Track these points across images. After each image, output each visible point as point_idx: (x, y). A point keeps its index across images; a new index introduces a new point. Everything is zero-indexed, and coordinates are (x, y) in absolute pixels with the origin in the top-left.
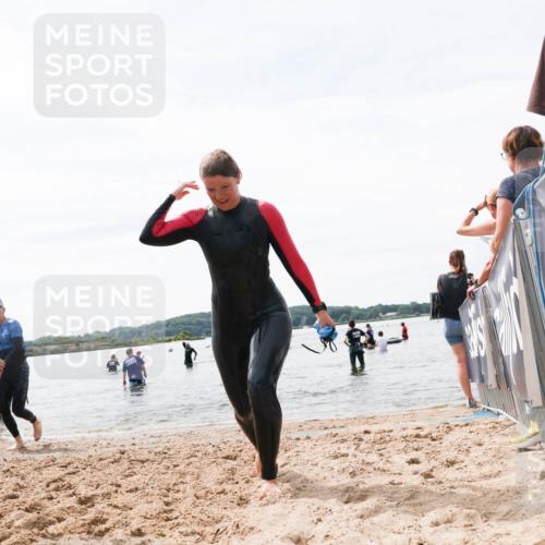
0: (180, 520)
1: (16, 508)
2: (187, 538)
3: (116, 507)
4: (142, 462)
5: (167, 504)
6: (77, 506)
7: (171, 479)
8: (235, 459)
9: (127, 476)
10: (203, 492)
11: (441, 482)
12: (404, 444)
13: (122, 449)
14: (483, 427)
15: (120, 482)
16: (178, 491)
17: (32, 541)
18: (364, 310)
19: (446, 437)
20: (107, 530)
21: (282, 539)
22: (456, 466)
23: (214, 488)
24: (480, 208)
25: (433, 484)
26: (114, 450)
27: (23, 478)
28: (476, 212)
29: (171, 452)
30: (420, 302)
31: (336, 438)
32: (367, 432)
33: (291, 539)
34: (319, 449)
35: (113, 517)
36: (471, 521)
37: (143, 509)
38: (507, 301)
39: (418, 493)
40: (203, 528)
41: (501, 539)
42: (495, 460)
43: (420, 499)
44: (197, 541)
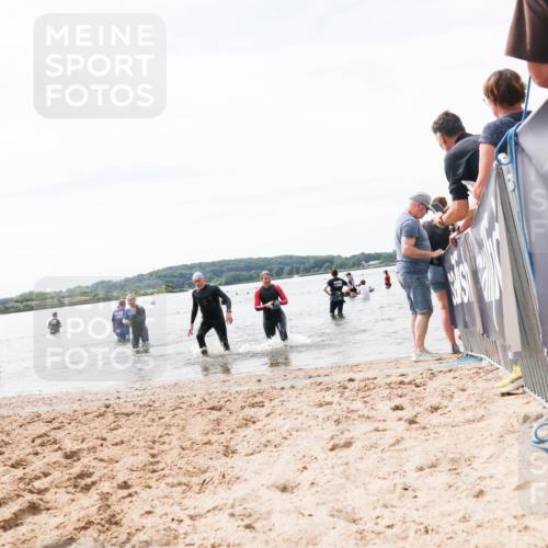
0: (166, 472)
1: (2, 464)
2: (173, 489)
3: (102, 460)
4: (128, 415)
5: (153, 456)
6: (64, 462)
7: (156, 430)
8: (220, 409)
9: (112, 430)
10: (188, 444)
12: (388, 391)
13: (107, 402)
14: (466, 372)
15: (105, 436)
16: (164, 443)
17: (19, 496)
18: (346, 258)
19: (429, 383)
20: (94, 483)
21: (268, 488)
22: (440, 412)
23: (200, 438)
25: (417, 429)
26: (99, 404)
27: (8, 435)
29: (157, 405)
31: (321, 387)
32: (351, 380)
33: (277, 487)
34: (304, 398)
35: (99, 470)
36: (455, 466)
37: (129, 462)
38: (490, 246)
39: (402, 438)
40: (189, 479)
41: (484, 483)
42: (478, 404)
43: (405, 444)
44: (184, 492)
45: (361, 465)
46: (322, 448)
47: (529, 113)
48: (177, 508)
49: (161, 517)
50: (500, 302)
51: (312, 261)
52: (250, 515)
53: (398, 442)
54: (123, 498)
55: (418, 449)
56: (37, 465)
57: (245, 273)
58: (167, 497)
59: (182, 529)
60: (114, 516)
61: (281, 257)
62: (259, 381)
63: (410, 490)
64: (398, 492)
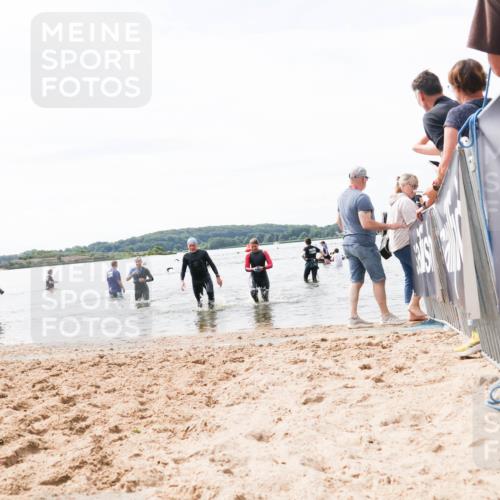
0: (154, 418)
1: (5, 406)
2: (160, 435)
3: (95, 406)
4: (120, 365)
5: (142, 404)
6: (61, 406)
7: (145, 380)
8: (204, 363)
9: (105, 378)
10: (175, 393)
11: (390, 386)
12: (358, 351)
13: (101, 353)
14: (429, 336)
15: (99, 384)
16: (152, 392)
17: (19, 435)
19: (395, 345)
20: (88, 427)
21: (246, 436)
22: (404, 372)
23: (186, 389)
25: (383, 388)
26: (94, 354)
27: (11, 379)
29: (146, 356)
31: (295, 345)
32: (323, 340)
33: (253, 436)
34: (280, 355)
35: (93, 415)
36: (417, 421)
37: (119, 408)
38: (452, 222)
39: (369, 395)
40: (174, 426)
41: (443, 438)
42: (439, 366)
43: (371, 401)
44: (169, 438)
45: (331, 419)
46: (296, 402)
47: (489, 100)
48: (162, 452)
49: (148, 460)
50: (461, 274)
51: (290, 230)
52: (229, 461)
53: (365, 398)
54: (114, 441)
55: (383, 406)
56: (37, 408)
57: (228, 239)
58: (153, 441)
59: (167, 471)
60: (105, 457)
61: (263, 225)
62: (240, 338)
63: (375, 443)
64: (364, 445)
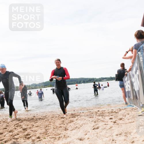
0: (50, 134)
1: (6, 131)
2: (51, 139)
3: (33, 131)
4: (39, 119)
5: (46, 130)
6: (23, 131)
7: (47, 123)
8: (64, 118)
9: (35, 123)
10: (56, 127)
12: (108, 114)
13: (34, 116)
14: (129, 109)
15: (34, 124)
16: (49, 127)
17: (11, 140)
18: (98, 79)
19: (119, 112)
20: (30, 137)
21: (76, 139)
22: (122, 120)
23: (58, 126)
24: (128, 51)
25: (116, 124)
26: (32, 116)
27: (8, 124)
28: (127, 52)
29: (47, 116)
30: (112, 77)
32: (98, 111)
33: (79, 139)
35: (32, 134)
36: (126, 134)
37: (40, 131)
38: (136, 76)
39: (112, 127)
40: (56, 136)
41: (134, 139)
42: (132, 118)
43: (113, 128)
44: (54, 140)
45: (101, 134)
46: (91, 129)
50: (139, 91)
51: (88, 79)
53: (111, 128)
54: (38, 141)
55: (116, 130)
56: (16, 132)
58: (50, 141)
61: (80, 78)
62: (74, 111)
63: (114, 140)
64: (111, 141)
